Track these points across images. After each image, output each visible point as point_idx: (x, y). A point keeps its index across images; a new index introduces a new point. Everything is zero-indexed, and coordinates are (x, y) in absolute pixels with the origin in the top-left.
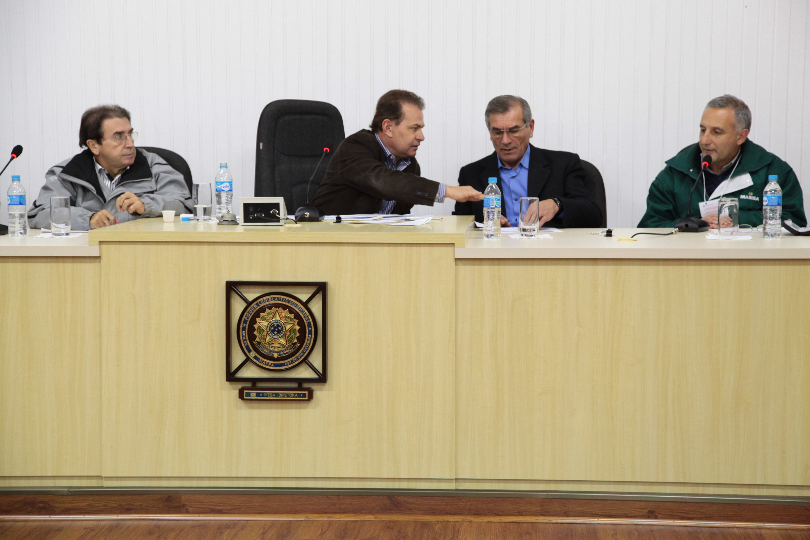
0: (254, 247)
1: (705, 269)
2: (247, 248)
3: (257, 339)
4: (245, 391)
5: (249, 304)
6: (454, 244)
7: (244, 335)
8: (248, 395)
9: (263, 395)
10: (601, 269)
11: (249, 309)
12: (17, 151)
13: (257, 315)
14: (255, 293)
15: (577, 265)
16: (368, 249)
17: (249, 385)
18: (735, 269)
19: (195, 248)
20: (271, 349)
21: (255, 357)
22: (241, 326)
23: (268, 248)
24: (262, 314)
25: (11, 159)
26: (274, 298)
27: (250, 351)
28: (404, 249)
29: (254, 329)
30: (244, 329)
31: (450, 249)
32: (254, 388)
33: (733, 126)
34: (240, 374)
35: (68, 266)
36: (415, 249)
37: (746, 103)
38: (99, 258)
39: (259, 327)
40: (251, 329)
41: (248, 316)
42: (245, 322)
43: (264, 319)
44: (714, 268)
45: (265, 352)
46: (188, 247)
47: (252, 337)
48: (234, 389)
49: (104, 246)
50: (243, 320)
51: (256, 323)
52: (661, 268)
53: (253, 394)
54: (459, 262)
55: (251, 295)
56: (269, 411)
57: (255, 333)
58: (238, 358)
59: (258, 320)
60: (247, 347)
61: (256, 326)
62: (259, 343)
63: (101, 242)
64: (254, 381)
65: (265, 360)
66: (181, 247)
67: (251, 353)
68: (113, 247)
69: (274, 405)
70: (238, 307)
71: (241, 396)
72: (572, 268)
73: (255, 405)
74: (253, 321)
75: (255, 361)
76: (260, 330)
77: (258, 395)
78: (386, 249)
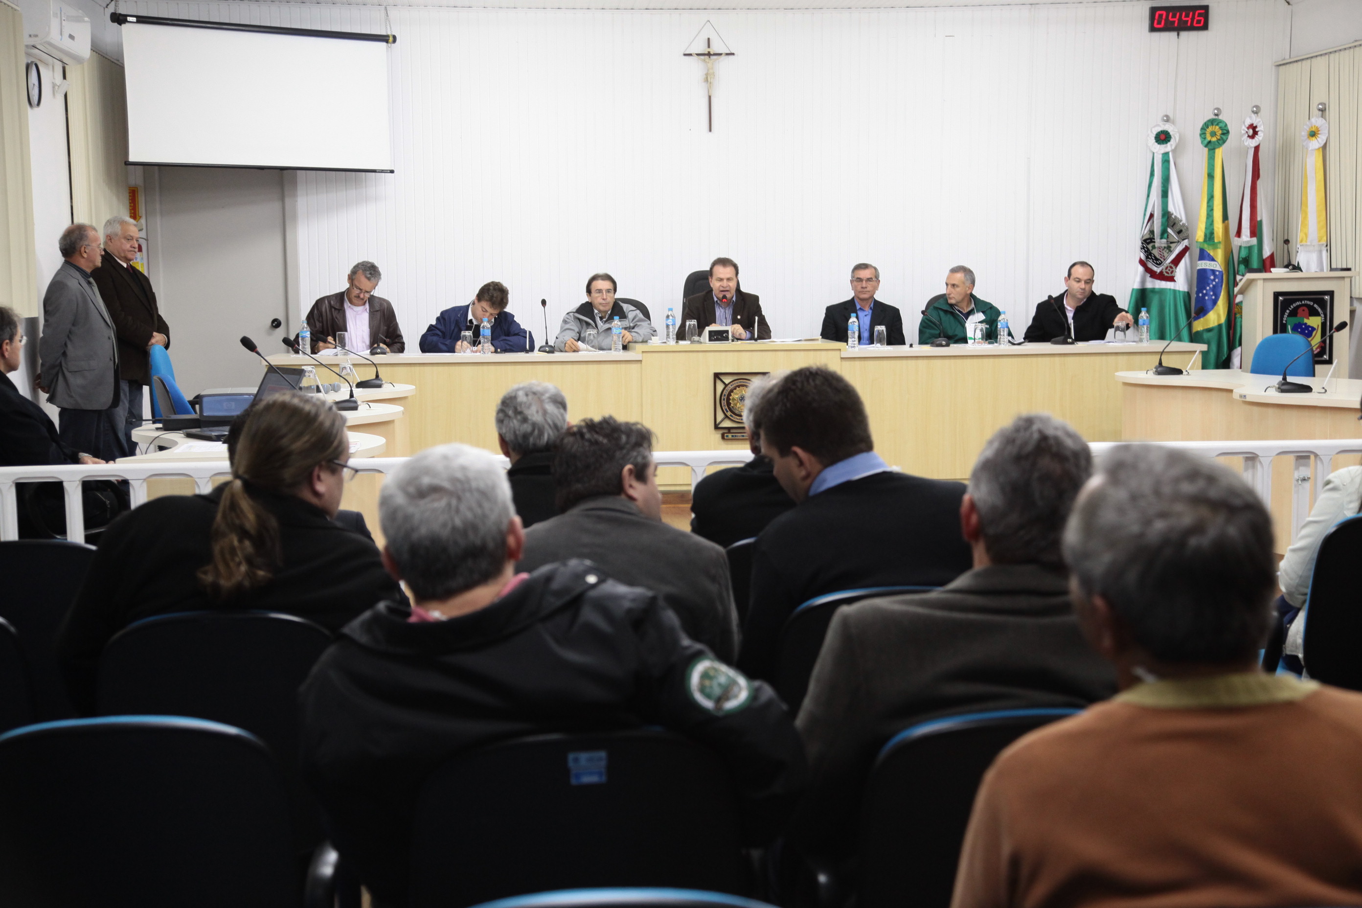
0: (728, 353)
1: (975, 361)
2: (724, 354)
3: (732, 405)
4: (725, 435)
5: (726, 385)
6: (840, 350)
7: (724, 403)
8: (727, 436)
9: (736, 436)
10: (920, 362)
11: (727, 388)
12: (544, 303)
13: (732, 391)
14: (728, 379)
15: (907, 360)
16: (792, 353)
17: (726, 431)
18: (991, 360)
19: (695, 354)
20: (740, 410)
21: (731, 415)
22: (722, 398)
23: (736, 354)
24: (735, 391)
25: (544, 308)
26: (741, 382)
27: (727, 412)
28: (812, 353)
29: (730, 399)
30: (724, 400)
31: (838, 352)
32: (729, 432)
33: (964, 283)
34: (721, 426)
35: (623, 366)
36: (818, 353)
37: (971, 269)
38: (641, 361)
39: (733, 398)
40: (728, 399)
41: (726, 392)
42: (725, 395)
43: (737, 394)
44: (980, 361)
45: (737, 412)
46: (690, 354)
47: (729, 404)
48: (718, 434)
49: (644, 354)
50: (723, 395)
51: (731, 395)
52: (953, 361)
53: (730, 436)
54: (842, 360)
55: (727, 380)
56: (737, 446)
57: (731, 401)
58: (720, 416)
59: (732, 394)
60: (726, 410)
61: (731, 398)
62: (733, 407)
63: (643, 352)
64: (729, 429)
65: (736, 417)
66: (687, 354)
67: (728, 413)
68: (649, 354)
69: (740, 442)
70: (720, 387)
71: (723, 437)
72: (904, 362)
73: (730, 442)
74: (729, 395)
75: (730, 417)
76: (734, 399)
77: (733, 436)
78: (802, 353)
